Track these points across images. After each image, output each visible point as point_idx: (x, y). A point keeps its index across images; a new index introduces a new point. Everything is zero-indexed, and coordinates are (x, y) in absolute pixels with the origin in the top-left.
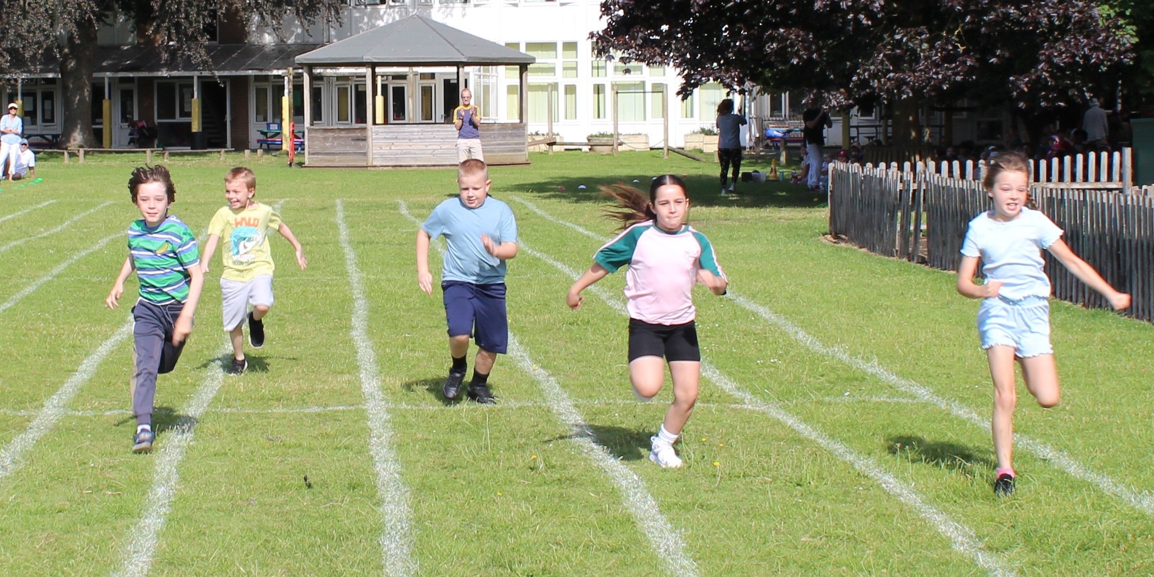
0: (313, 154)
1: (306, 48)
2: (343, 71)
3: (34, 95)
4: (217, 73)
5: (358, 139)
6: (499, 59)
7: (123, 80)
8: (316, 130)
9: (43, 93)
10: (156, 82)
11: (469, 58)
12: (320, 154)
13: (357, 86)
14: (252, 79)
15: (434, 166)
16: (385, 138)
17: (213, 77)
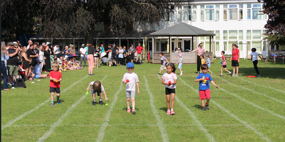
0: (155, 60)
1: (151, 32)
2: (159, 38)
3: (77, 43)
4: (127, 38)
5: (168, 56)
6: (206, 34)
7: (100, 40)
8: (156, 53)
9: (80, 43)
10: (109, 40)
11: (198, 34)
12: (157, 60)
13: (161, 42)
14: (134, 40)
15: (188, 63)
16: (175, 56)
17: (126, 39)
